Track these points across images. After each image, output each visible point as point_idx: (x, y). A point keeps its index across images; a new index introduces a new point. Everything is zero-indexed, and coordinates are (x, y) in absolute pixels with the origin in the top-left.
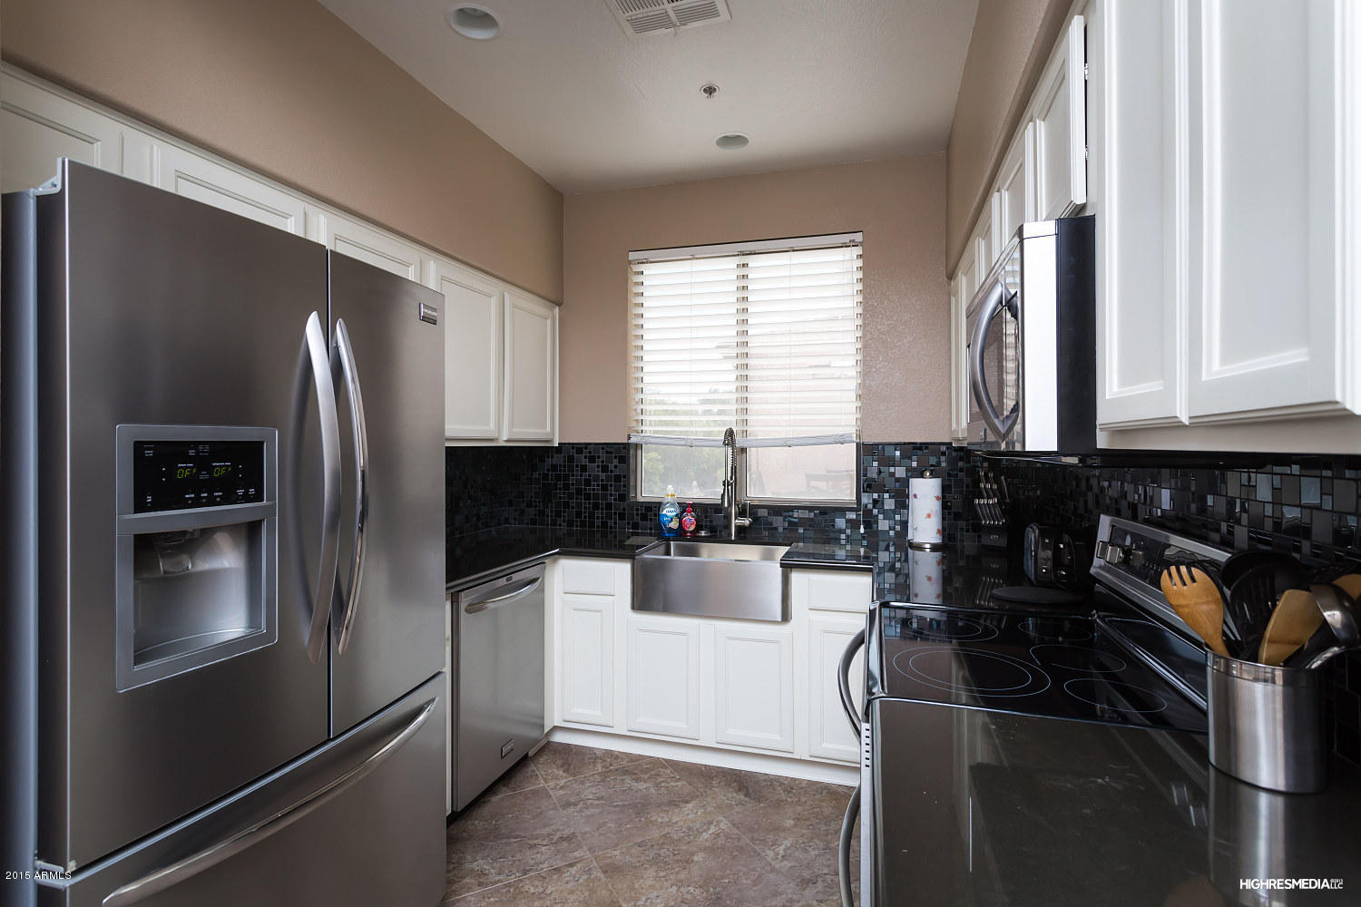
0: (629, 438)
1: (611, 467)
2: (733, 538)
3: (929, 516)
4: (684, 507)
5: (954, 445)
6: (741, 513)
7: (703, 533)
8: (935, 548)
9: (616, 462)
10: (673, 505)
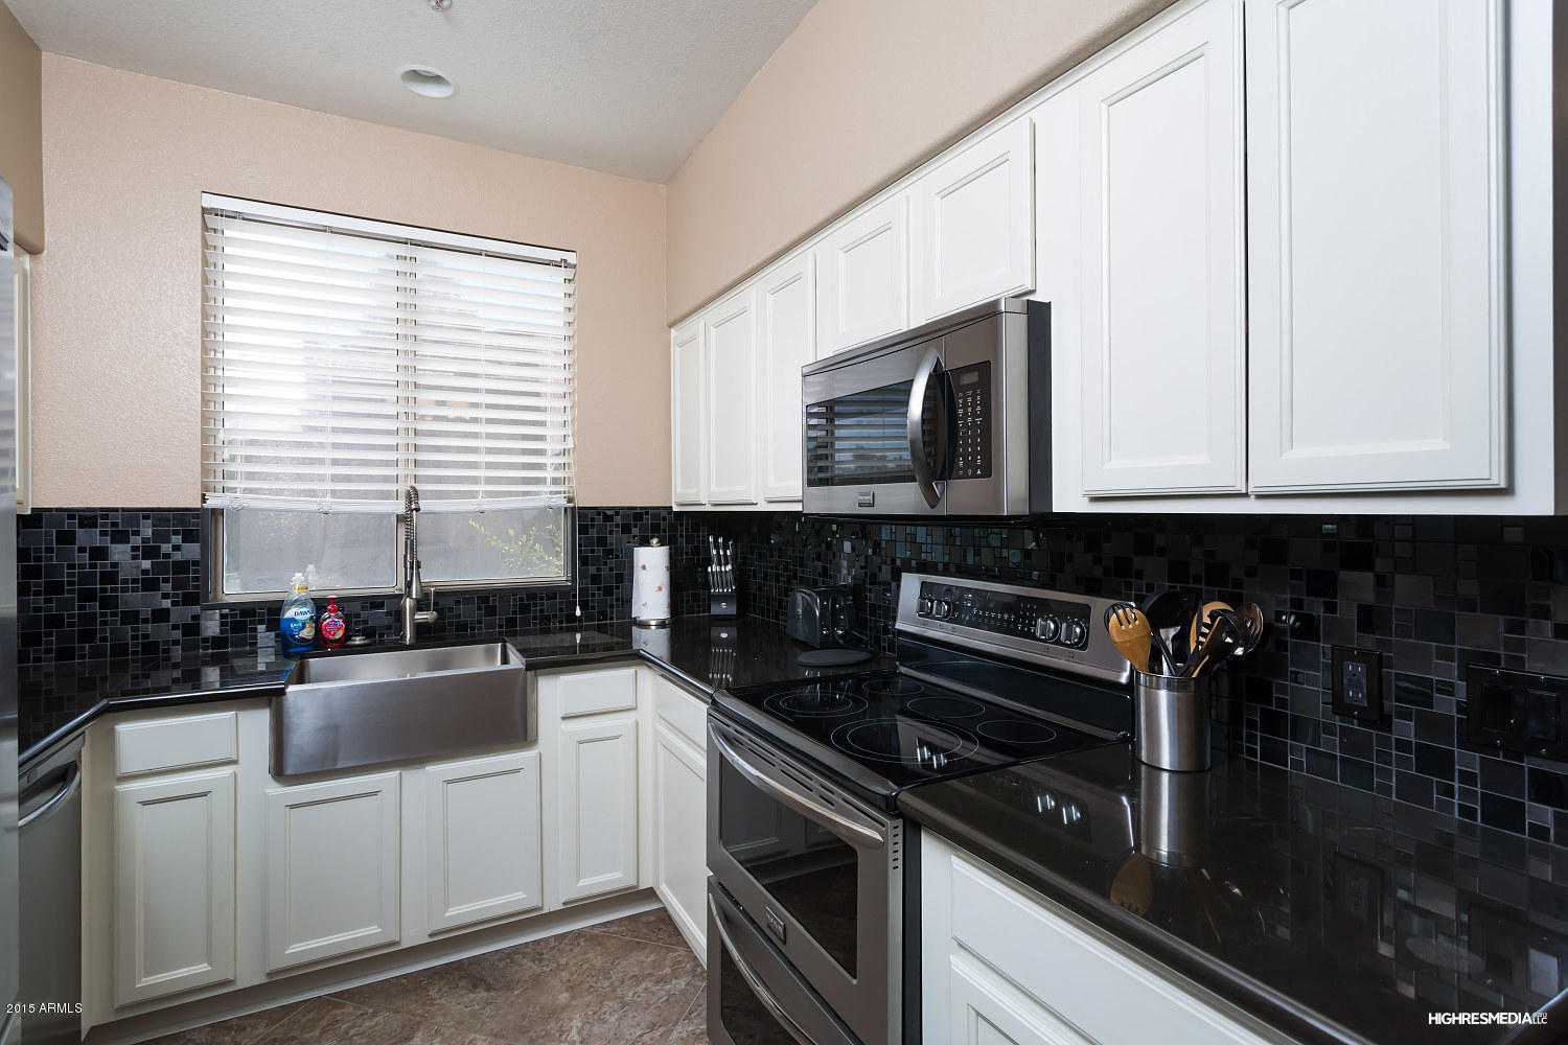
0: (204, 500)
1: (166, 548)
2: (408, 642)
3: (660, 589)
4: (320, 605)
5: (674, 509)
6: (420, 605)
7: (358, 641)
8: (662, 624)
9: (177, 539)
10: (303, 604)
